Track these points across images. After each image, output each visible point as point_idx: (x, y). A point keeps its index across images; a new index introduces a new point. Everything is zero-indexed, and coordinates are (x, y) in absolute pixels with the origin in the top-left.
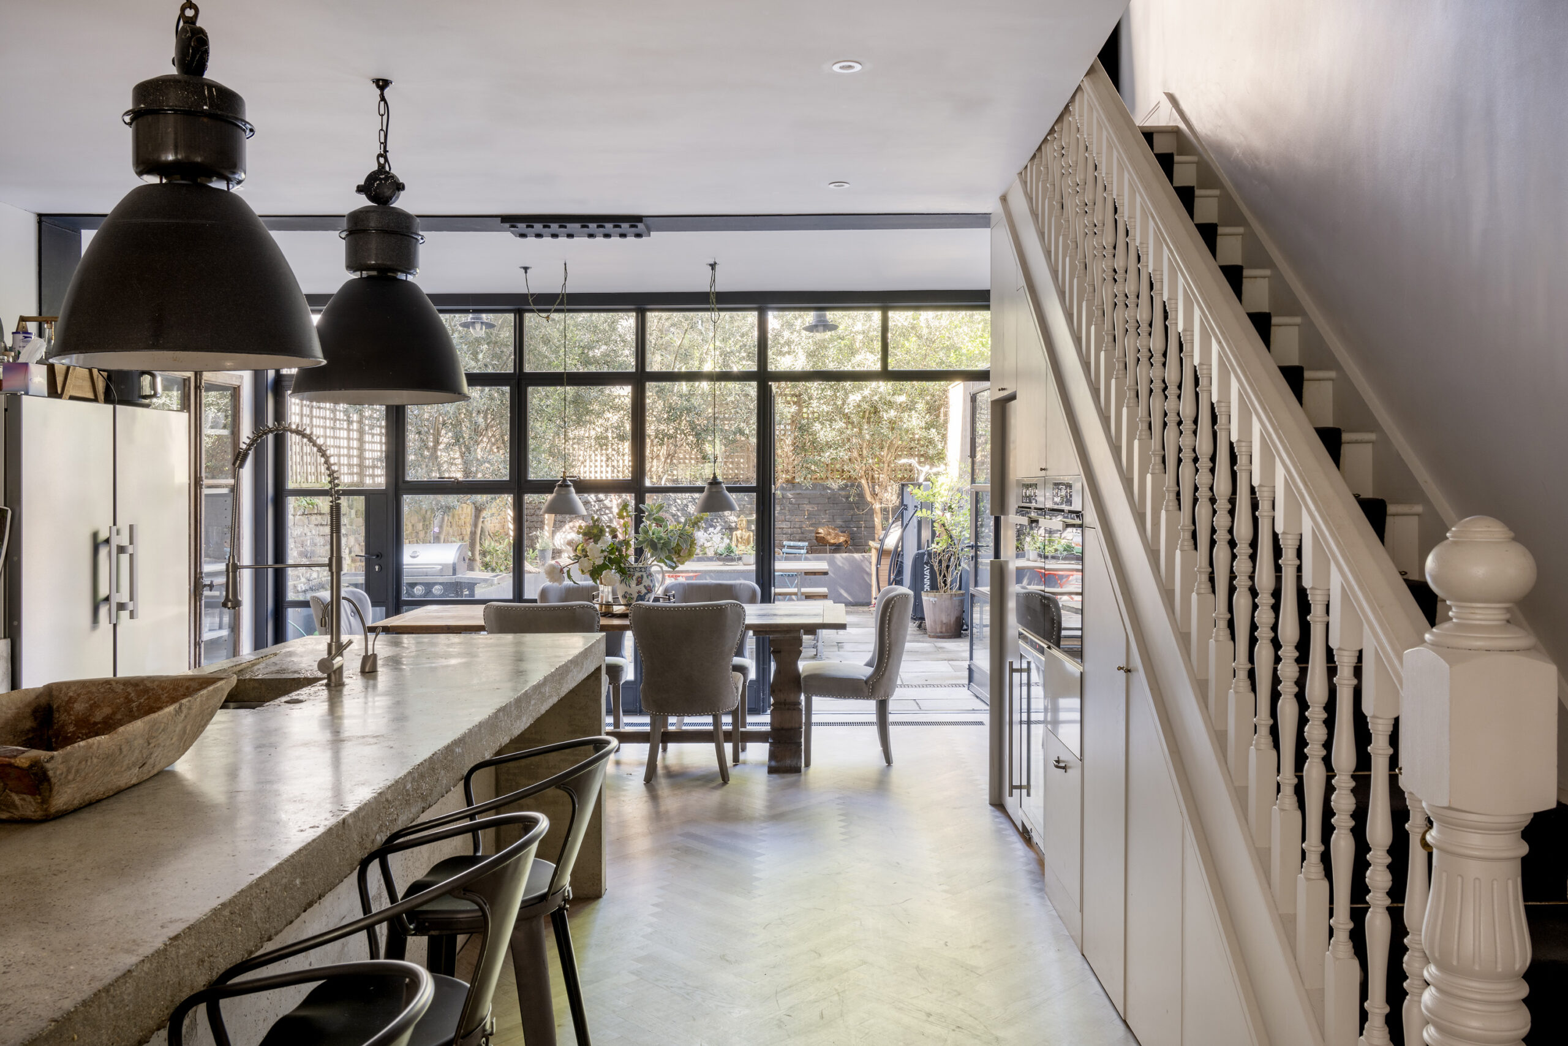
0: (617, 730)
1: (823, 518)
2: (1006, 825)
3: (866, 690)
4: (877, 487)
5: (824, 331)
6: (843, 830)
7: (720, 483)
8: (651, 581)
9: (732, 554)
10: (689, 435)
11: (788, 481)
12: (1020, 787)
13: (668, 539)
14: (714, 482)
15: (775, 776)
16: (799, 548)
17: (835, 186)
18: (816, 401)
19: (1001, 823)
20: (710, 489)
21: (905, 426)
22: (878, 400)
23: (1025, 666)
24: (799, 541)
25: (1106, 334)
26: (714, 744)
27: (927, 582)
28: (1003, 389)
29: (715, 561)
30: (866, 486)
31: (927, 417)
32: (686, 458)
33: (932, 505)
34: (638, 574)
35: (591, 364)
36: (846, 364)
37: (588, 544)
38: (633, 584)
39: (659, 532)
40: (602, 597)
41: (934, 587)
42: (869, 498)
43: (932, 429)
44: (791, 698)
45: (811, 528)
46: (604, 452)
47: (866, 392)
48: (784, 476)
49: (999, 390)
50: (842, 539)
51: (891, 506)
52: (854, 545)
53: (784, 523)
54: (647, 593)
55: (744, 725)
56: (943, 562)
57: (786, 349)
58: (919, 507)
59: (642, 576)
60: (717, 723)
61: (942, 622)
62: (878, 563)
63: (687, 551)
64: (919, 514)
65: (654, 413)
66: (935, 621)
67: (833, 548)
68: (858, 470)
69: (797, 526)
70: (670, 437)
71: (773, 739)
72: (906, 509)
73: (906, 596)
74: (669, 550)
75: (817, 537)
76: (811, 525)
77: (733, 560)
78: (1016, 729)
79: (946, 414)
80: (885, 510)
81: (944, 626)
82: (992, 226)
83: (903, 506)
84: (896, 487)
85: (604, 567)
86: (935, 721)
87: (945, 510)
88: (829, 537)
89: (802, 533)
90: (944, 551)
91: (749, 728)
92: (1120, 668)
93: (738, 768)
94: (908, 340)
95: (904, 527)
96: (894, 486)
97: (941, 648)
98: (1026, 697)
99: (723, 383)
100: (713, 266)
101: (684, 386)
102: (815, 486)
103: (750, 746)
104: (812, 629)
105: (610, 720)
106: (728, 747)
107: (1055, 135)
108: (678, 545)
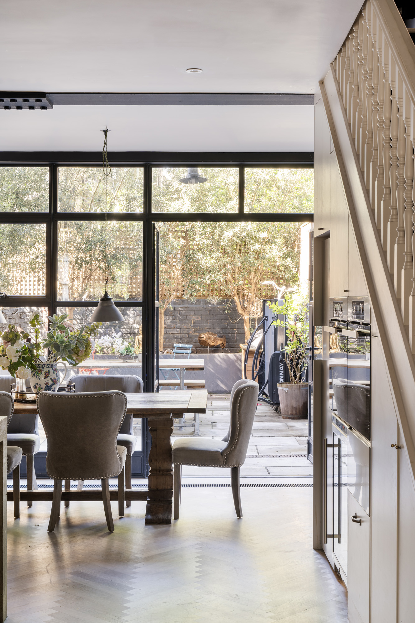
0: (30, 491)
1: (205, 326)
2: (324, 565)
3: (222, 460)
4: (246, 302)
5: (196, 183)
6: (198, 569)
7: (110, 299)
8: (57, 375)
9: (130, 354)
10: (101, 261)
11: (178, 298)
12: (333, 536)
13: (69, 342)
14: (106, 299)
15: (150, 526)
16: (187, 349)
17: (191, 71)
18: (199, 236)
19: (321, 564)
20: (102, 304)
21: (267, 256)
22: (246, 235)
23: (336, 442)
24: (187, 343)
25: (384, 187)
26: (103, 501)
27: (282, 376)
28: (321, 229)
29: (118, 359)
30: (238, 302)
31: (284, 249)
32: (100, 279)
33: (285, 317)
34: (46, 370)
35: (24, 206)
36: (222, 208)
37: (7, 346)
38: (42, 377)
39: (62, 337)
40: (18, 388)
41: (287, 380)
42: (240, 310)
43: (288, 258)
44: (165, 466)
45: (196, 334)
46: (36, 274)
47: (237, 229)
48: (175, 293)
49: (319, 229)
50: (219, 342)
51: (256, 317)
52: (229, 347)
53: (175, 330)
54: (52, 385)
55: (128, 486)
56: (294, 360)
57: (175, 196)
58: (276, 318)
59: (49, 371)
60: (105, 485)
61: (292, 406)
62: (246, 360)
63: (84, 352)
64: (275, 323)
65: (75, 245)
66: (287, 406)
67: (213, 349)
68: (231, 289)
69: (185, 332)
70: (87, 263)
71: (150, 498)
72: (267, 320)
73: (252, 387)
74: (69, 351)
75: (200, 341)
76: (196, 332)
77: (131, 358)
78: (330, 489)
79: (299, 247)
80: (252, 320)
81: (294, 409)
82: (315, 103)
83: (265, 318)
84: (260, 302)
85: (18, 364)
86: (281, 483)
87: (297, 320)
88: (209, 341)
89: (189, 337)
90: (294, 352)
91: (134, 489)
92: (393, 446)
93: (122, 520)
94: (270, 189)
95: (265, 332)
96: (259, 302)
97: (291, 426)
98: (337, 465)
99: (128, 222)
100: (106, 132)
101: (98, 225)
102: (198, 301)
103: (133, 503)
104: (179, 413)
105: (10, 482)
106: (114, 505)
107: (354, 34)
108: (76, 347)
